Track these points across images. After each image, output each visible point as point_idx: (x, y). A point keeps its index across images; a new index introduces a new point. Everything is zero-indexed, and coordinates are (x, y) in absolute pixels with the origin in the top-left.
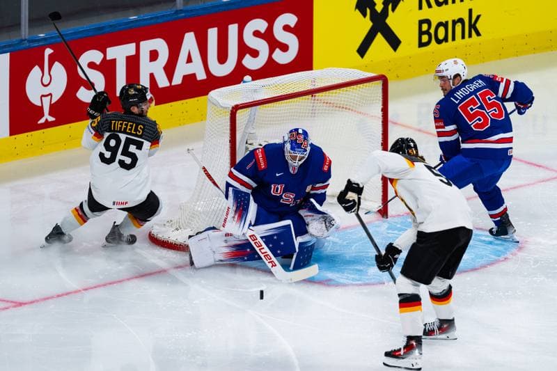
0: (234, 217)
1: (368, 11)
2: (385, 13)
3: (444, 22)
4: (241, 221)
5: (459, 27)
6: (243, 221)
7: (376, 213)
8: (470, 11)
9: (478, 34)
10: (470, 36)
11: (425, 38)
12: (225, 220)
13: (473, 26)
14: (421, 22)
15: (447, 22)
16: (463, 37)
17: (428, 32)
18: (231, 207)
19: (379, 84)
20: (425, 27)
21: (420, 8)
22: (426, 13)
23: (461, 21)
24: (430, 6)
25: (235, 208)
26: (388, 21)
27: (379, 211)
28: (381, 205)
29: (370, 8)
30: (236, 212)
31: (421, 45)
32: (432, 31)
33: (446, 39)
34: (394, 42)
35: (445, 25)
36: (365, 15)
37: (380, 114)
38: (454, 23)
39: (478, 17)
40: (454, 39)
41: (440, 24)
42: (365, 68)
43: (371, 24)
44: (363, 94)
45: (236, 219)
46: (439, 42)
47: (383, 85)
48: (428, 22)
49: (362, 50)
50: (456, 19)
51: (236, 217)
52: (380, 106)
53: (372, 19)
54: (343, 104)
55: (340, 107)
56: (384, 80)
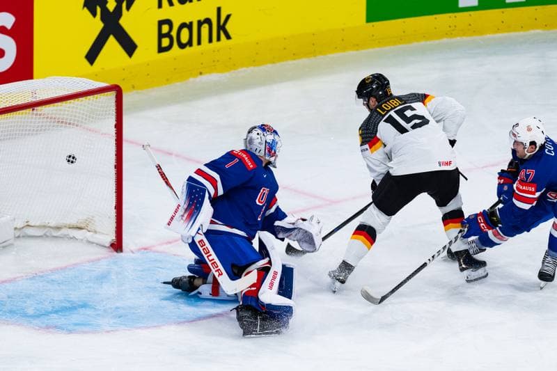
0: (183, 216)
1: (99, 10)
2: (118, 12)
3: (188, 23)
4: (190, 220)
5: (205, 28)
6: (192, 221)
7: (108, 247)
8: (219, 10)
9: (228, 37)
10: (219, 39)
11: (166, 42)
12: (172, 218)
13: (222, 28)
14: (161, 23)
15: (191, 23)
16: (210, 40)
17: (168, 35)
18: (182, 204)
19: (112, 96)
20: (165, 29)
21: (160, 6)
22: (167, 12)
23: (208, 21)
24: (171, 4)
25: (185, 206)
26: (122, 22)
27: (112, 245)
28: (114, 238)
29: (100, 7)
30: (186, 210)
31: (161, 50)
32: (174, 33)
33: (190, 43)
34: (129, 46)
35: (190, 26)
36: (94, 15)
37: (113, 131)
38: (200, 23)
39: (228, 17)
40: (199, 43)
41: (183, 26)
42: (96, 77)
43: (100, 25)
44: (93, 108)
45: (184, 218)
46: (182, 46)
47: (117, 97)
48: (169, 22)
49: (92, 56)
50: (202, 19)
51: (186, 215)
52: (113, 121)
53: (103, 19)
54: (67, 119)
55: (62, 122)
56: (118, 90)
